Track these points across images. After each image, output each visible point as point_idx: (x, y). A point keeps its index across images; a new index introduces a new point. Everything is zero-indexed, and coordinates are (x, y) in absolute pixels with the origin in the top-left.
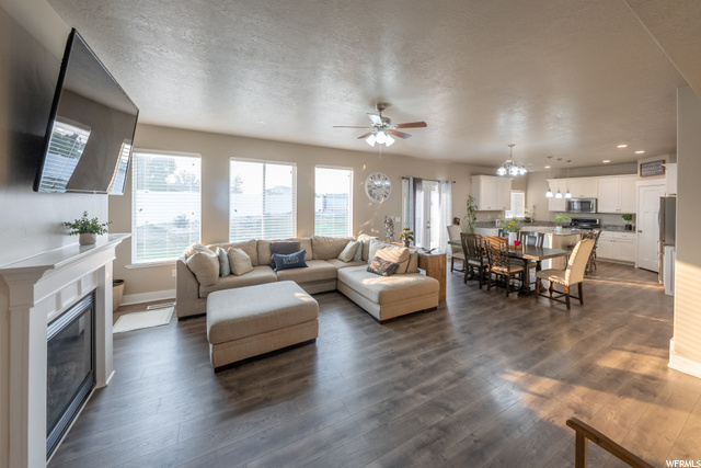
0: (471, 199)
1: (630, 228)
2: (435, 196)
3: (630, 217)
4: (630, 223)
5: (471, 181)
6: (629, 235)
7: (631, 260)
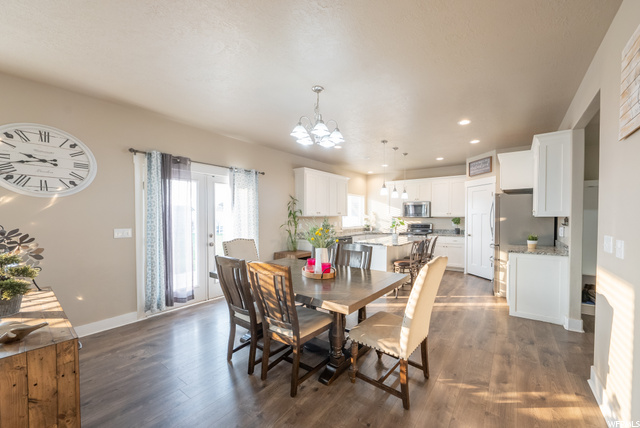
0: (293, 201)
1: (458, 232)
2: (222, 191)
3: (458, 220)
4: (459, 227)
5: (294, 175)
6: (458, 239)
7: (460, 265)
